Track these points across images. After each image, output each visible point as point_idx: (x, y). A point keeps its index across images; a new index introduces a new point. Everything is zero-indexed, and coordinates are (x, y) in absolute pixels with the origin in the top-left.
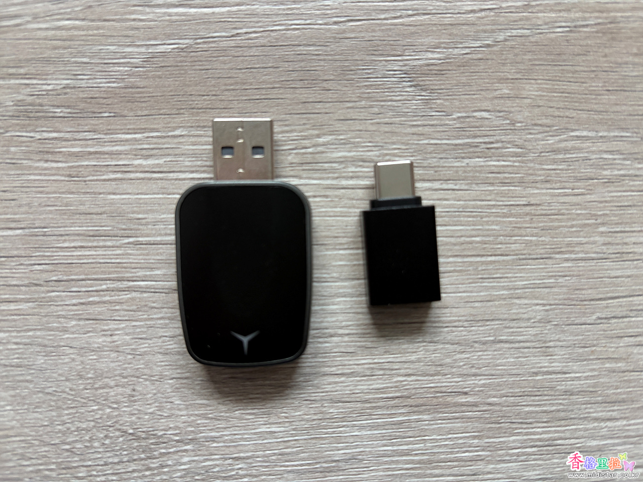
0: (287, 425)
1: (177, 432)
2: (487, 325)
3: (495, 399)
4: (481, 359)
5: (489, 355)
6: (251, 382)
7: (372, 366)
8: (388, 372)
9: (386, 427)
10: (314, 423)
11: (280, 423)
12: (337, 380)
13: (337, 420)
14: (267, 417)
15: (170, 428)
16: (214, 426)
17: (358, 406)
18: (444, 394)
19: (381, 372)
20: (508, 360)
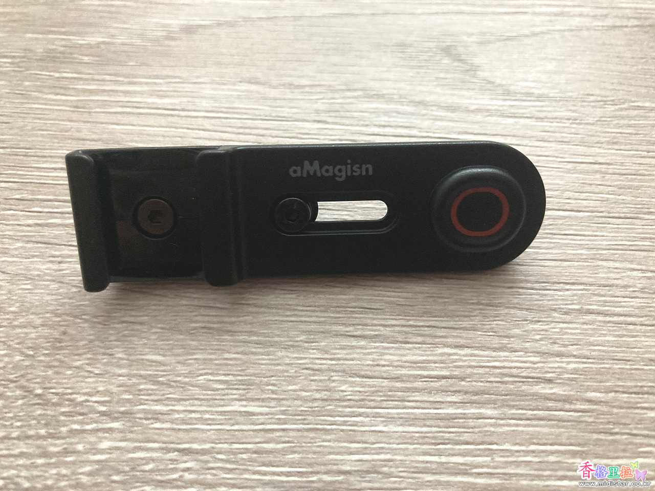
0: (273, 404)
1: (107, 399)
2: (568, 290)
3: (598, 395)
4: (566, 333)
5: (577, 328)
6: (231, 336)
7: (405, 329)
8: (428, 340)
9: (428, 423)
10: (316, 405)
11: (263, 400)
12: (354, 343)
13: (352, 403)
14: (244, 389)
15: (98, 392)
16: (163, 395)
17: (383, 384)
18: (516, 379)
19: (419, 339)
20: (607, 338)
